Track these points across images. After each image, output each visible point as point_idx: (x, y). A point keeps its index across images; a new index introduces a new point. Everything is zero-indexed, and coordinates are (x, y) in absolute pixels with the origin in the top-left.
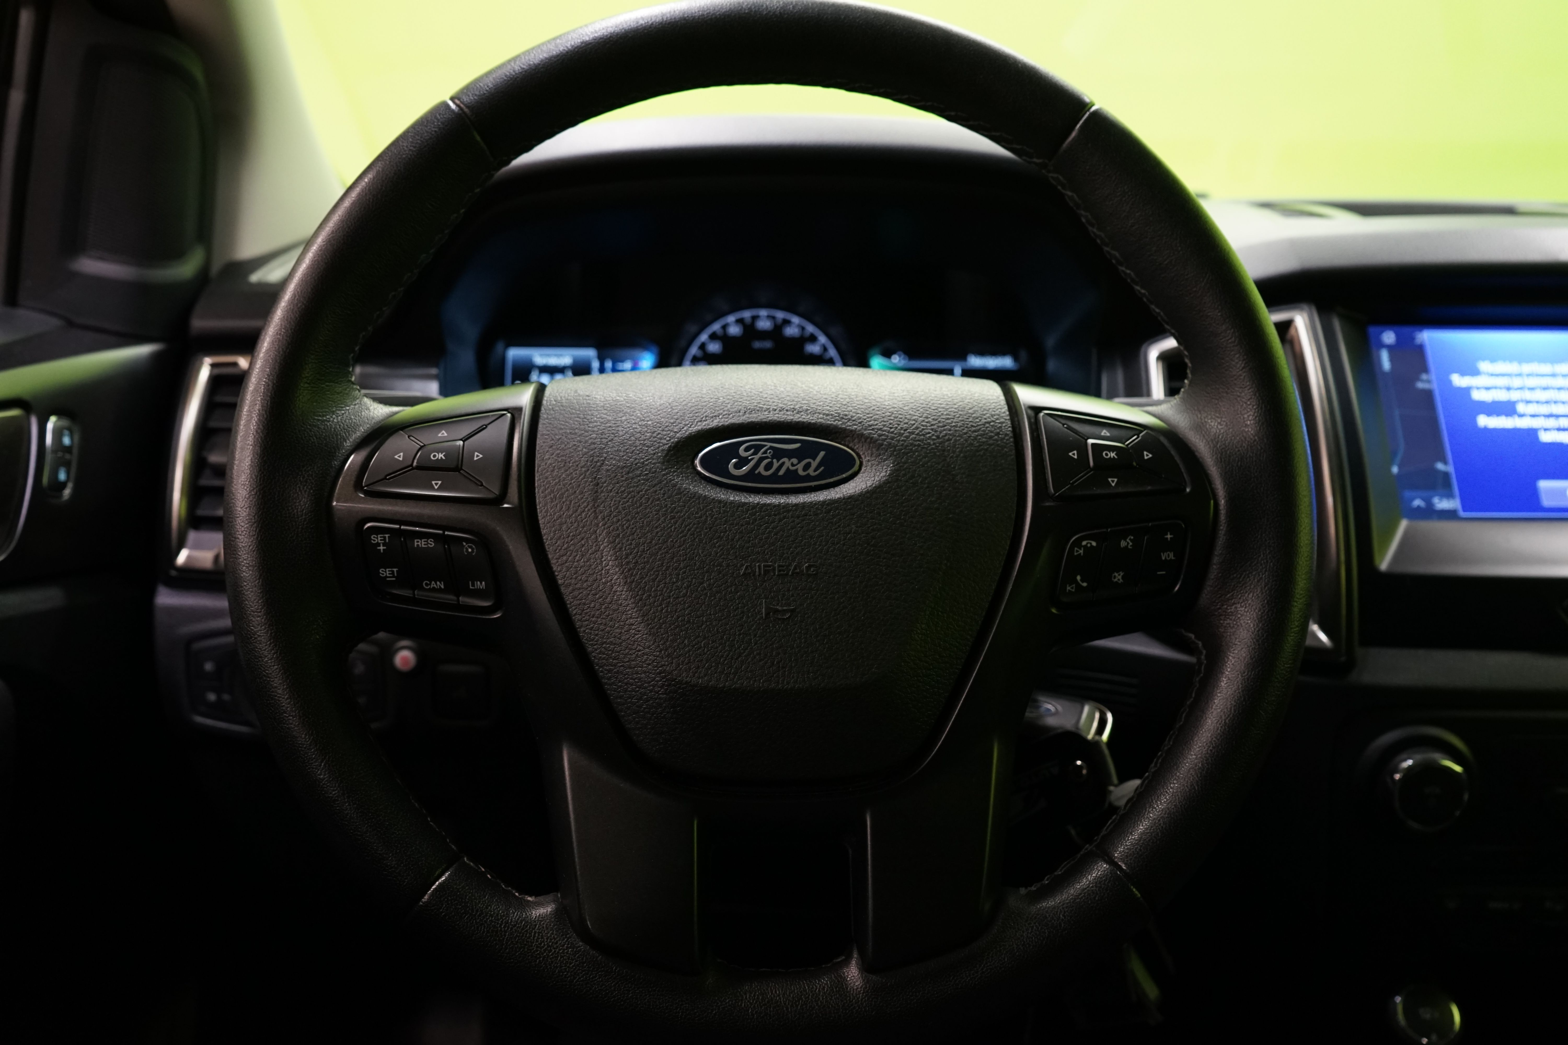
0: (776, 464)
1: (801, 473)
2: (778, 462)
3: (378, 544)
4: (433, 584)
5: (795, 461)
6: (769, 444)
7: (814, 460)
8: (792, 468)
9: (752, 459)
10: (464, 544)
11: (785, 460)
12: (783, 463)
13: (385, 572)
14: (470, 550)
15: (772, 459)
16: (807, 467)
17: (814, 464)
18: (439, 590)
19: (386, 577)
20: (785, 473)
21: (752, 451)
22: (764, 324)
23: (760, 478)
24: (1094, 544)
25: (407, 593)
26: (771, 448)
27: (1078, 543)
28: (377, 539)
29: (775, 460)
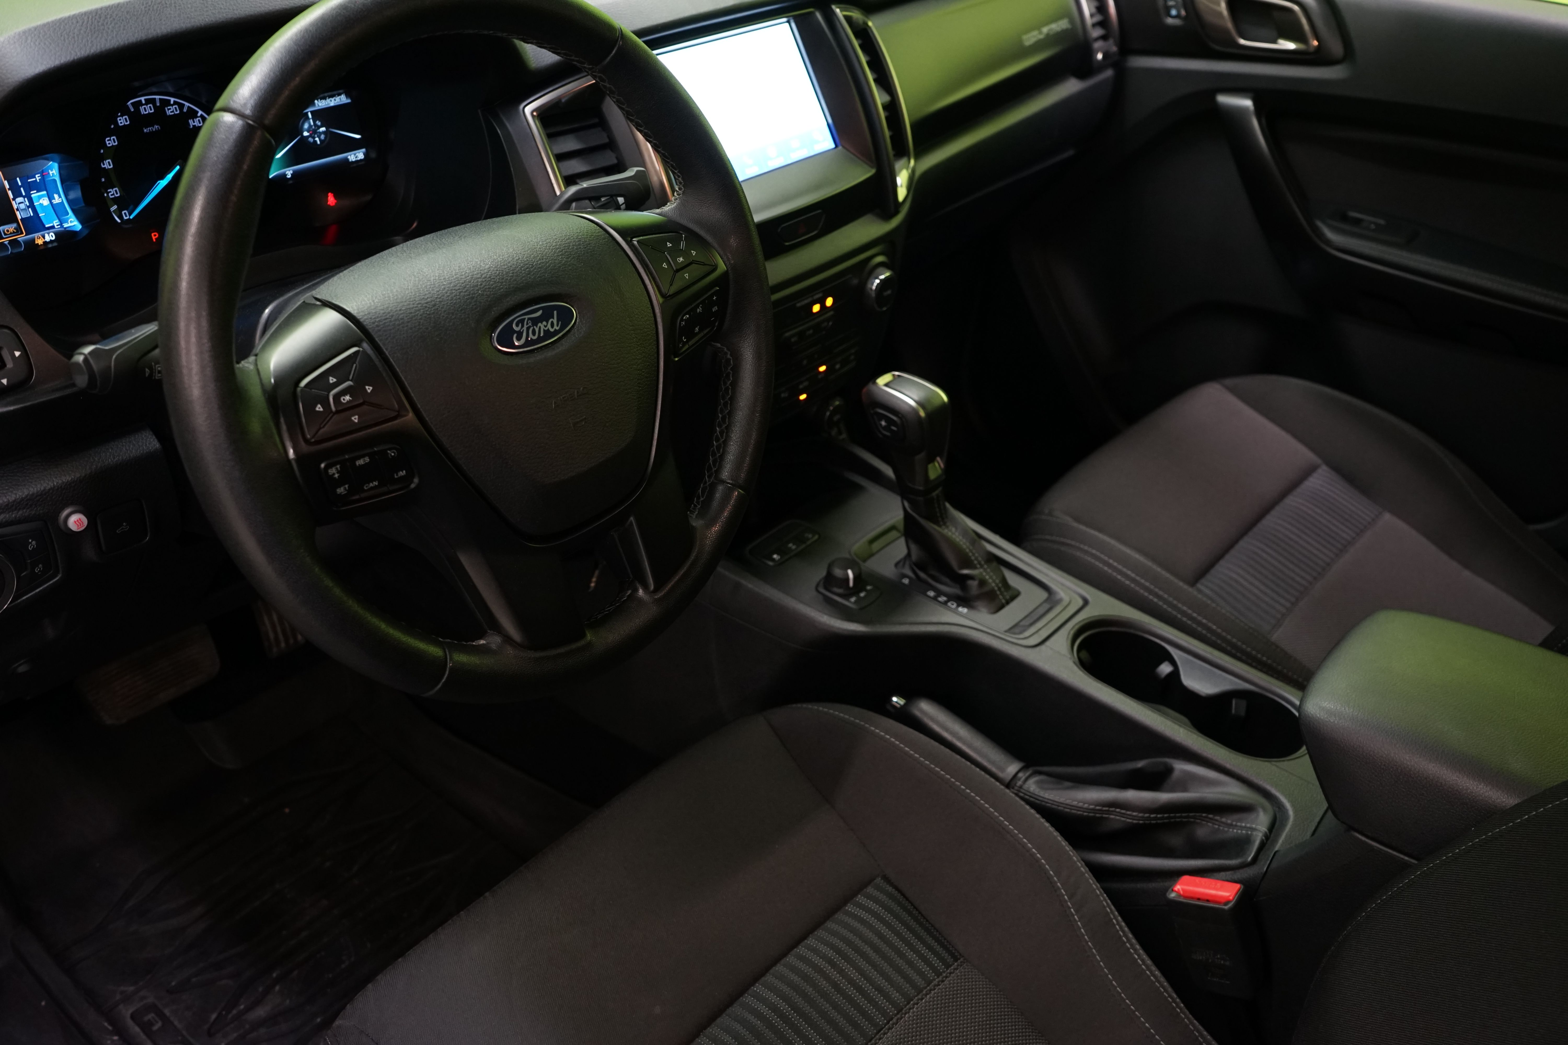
0: (537, 330)
1: (552, 330)
2: (537, 327)
3: (334, 474)
4: (371, 485)
5: (544, 323)
6: (527, 317)
7: (553, 318)
8: (546, 329)
9: (523, 330)
10: (389, 452)
11: (540, 324)
12: (540, 327)
13: (341, 490)
14: (393, 454)
15: (533, 326)
16: (552, 326)
17: (555, 321)
18: (376, 487)
19: (342, 492)
20: (544, 333)
21: (520, 325)
22: (147, 110)
23: (533, 342)
24: (688, 316)
25: (357, 497)
26: (529, 319)
27: (682, 320)
28: (332, 471)
29: (535, 327)
